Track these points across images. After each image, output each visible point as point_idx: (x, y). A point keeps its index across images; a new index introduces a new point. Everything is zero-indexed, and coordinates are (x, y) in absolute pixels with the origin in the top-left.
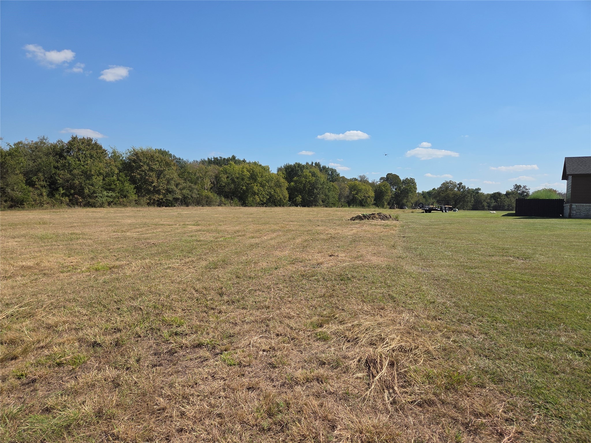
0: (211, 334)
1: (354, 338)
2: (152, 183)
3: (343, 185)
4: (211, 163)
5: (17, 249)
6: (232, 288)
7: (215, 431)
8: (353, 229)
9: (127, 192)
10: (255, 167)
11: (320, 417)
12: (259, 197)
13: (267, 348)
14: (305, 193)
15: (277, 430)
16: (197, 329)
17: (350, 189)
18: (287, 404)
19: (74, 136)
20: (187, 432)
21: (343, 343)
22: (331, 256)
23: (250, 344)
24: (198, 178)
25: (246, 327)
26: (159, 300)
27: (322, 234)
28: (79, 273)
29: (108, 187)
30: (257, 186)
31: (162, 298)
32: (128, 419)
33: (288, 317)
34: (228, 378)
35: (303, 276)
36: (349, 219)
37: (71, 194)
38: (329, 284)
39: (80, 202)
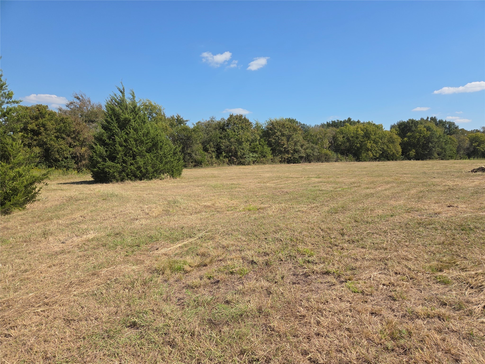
0: (336, 266)
1: (478, 285)
2: (283, 145)
3: (462, 137)
4: (329, 126)
5: (201, 194)
6: (351, 230)
7: (345, 341)
8: (475, 180)
9: (266, 153)
10: (369, 126)
11: (442, 350)
12: (372, 153)
13: (387, 283)
14: (419, 147)
15: (400, 352)
16: (325, 260)
17: (470, 141)
18: (409, 332)
19: (231, 114)
20: (323, 337)
21: (465, 288)
22: (449, 206)
23: (370, 278)
24: (318, 139)
25: (366, 263)
26: (294, 235)
27: (439, 185)
28: (238, 212)
29: (253, 150)
30: (370, 143)
31: (296, 234)
32: (280, 318)
33: (406, 259)
34: (353, 302)
35: (419, 224)
36: (470, 171)
37: (230, 156)
38: (449, 233)
39: (235, 162)
